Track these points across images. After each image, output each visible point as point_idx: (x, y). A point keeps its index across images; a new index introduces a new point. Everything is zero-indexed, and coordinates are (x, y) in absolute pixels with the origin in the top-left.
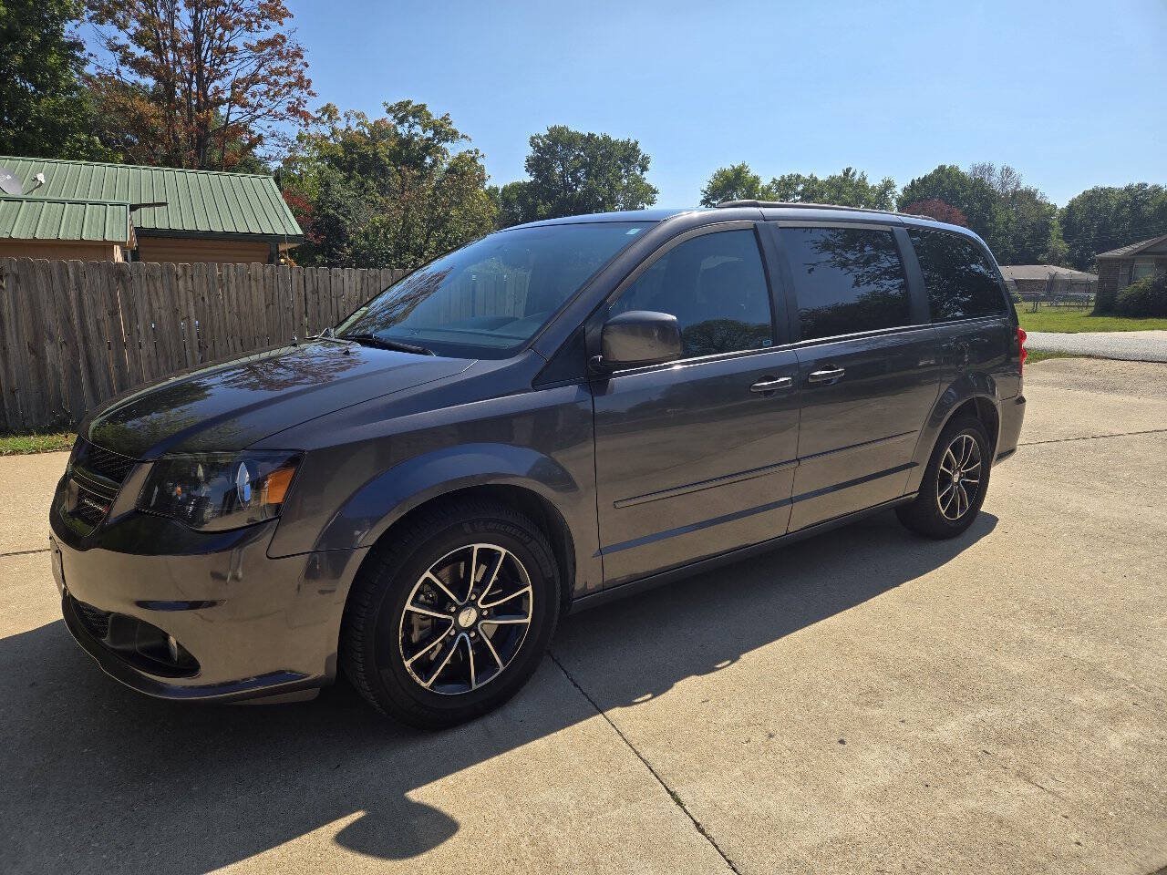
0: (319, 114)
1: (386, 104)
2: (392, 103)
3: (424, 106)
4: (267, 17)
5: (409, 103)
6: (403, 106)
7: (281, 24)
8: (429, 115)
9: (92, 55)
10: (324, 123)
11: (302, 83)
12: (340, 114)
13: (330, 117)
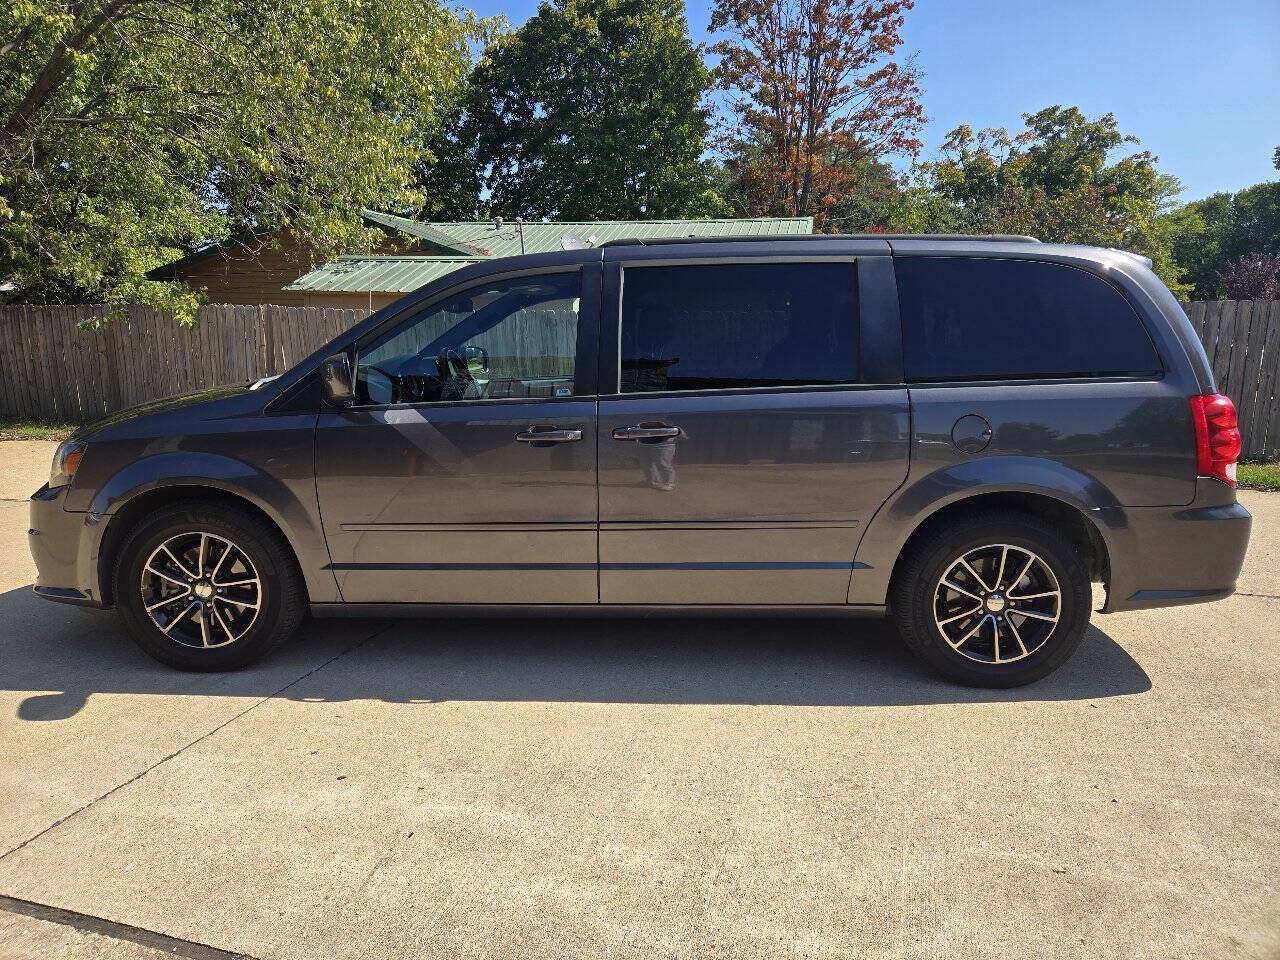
0: (950, 139)
1: (1025, 115)
2: (1033, 113)
3: (1075, 109)
4: (877, 49)
5: (1055, 109)
6: (1048, 113)
7: (892, 53)
8: (1081, 120)
9: (723, 119)
10: (955, 148)
11: (912, 110)
12: (974, 136)
13: (962, 141)
